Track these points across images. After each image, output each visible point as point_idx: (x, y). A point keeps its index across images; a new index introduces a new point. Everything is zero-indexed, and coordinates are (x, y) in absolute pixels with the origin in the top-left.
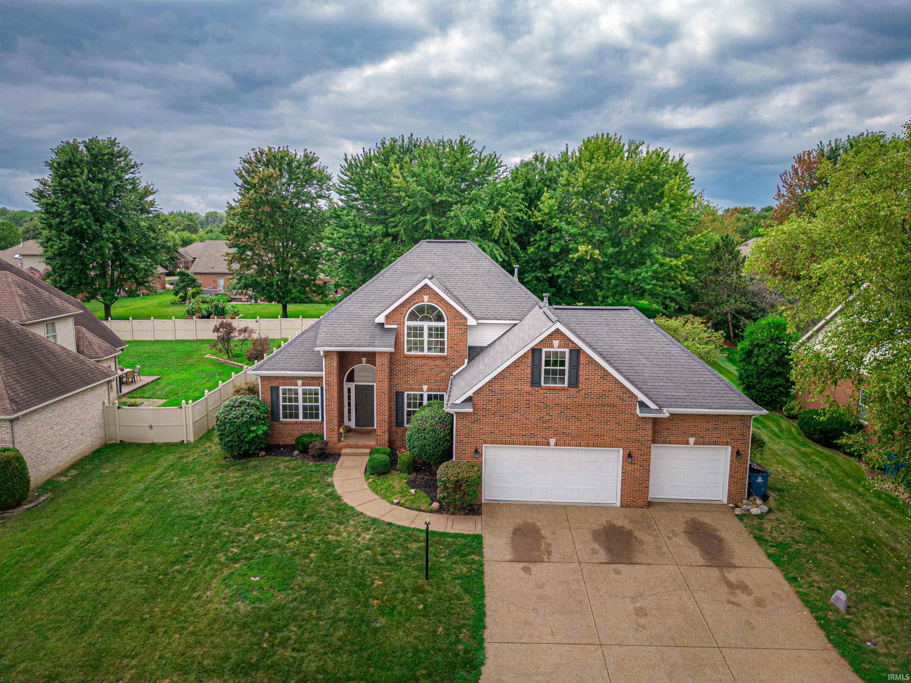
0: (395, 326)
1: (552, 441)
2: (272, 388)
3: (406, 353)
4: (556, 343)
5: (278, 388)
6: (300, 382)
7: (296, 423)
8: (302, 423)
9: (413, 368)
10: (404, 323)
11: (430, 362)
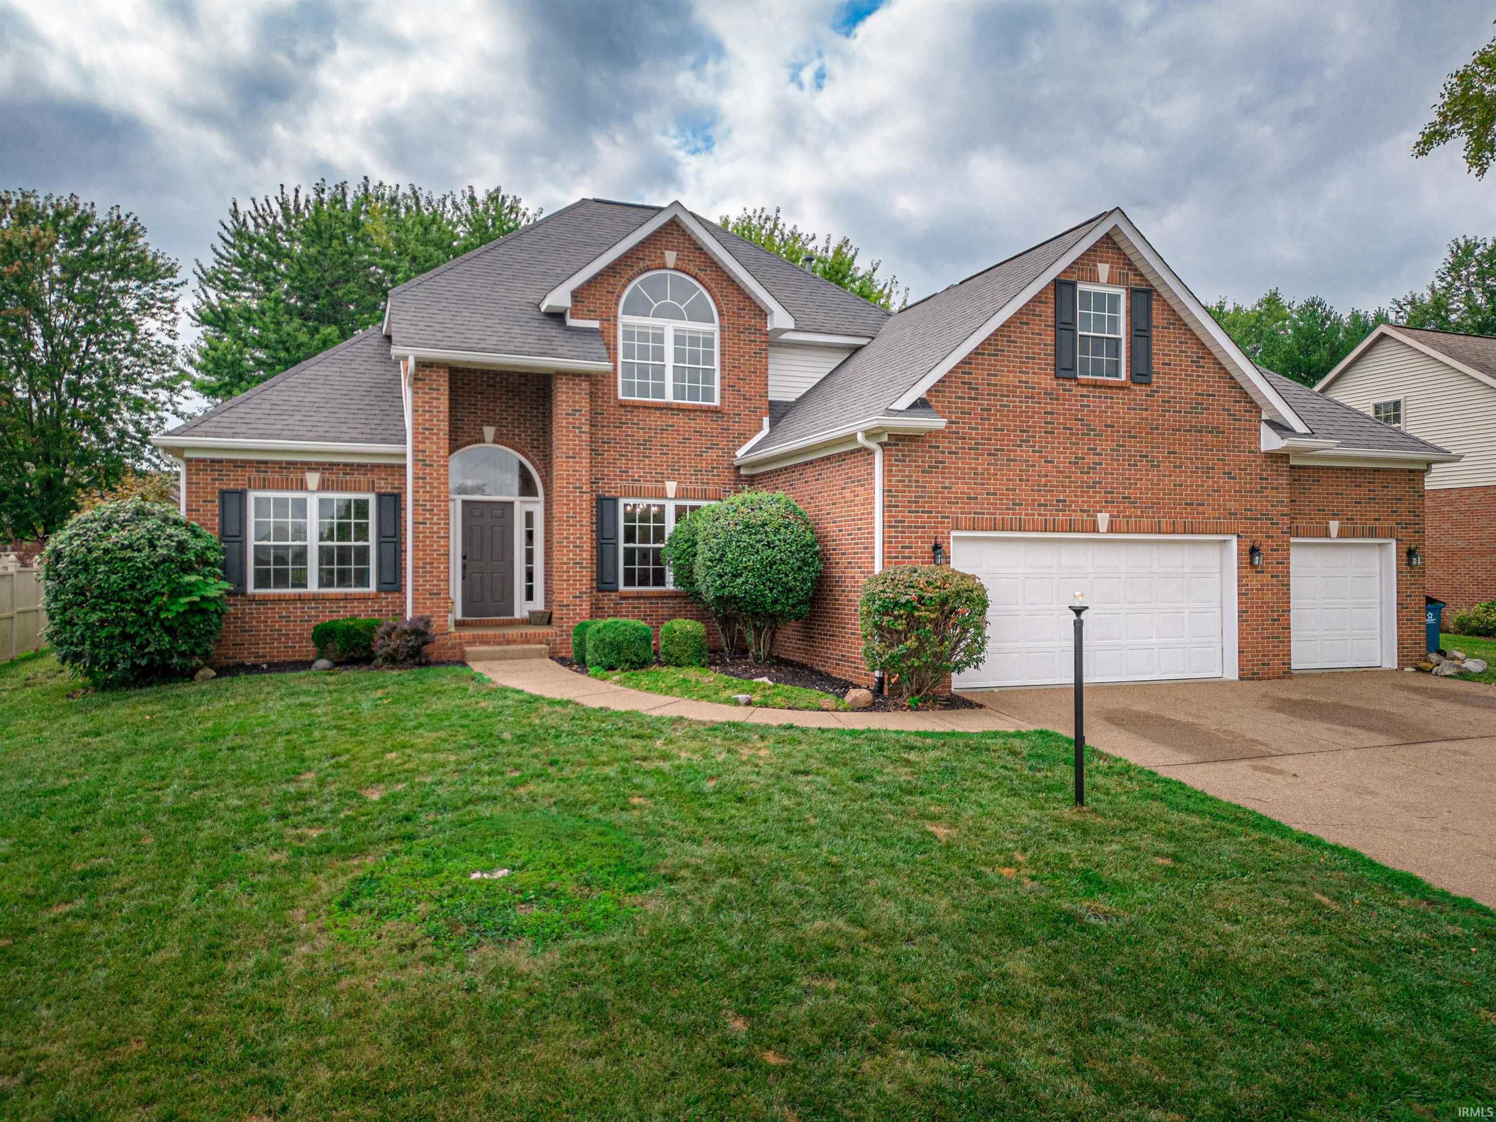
0: (595, 324)
1: (1103, 519)
2: (223, 493)
3: (620, 397)
4: (1104, 270)
5: (242, 495)
6: (313, 479)
7: (300, 599)
8: (315, 598)
9: (640, 435)
10: (616, 317)
11: (680, 420)
